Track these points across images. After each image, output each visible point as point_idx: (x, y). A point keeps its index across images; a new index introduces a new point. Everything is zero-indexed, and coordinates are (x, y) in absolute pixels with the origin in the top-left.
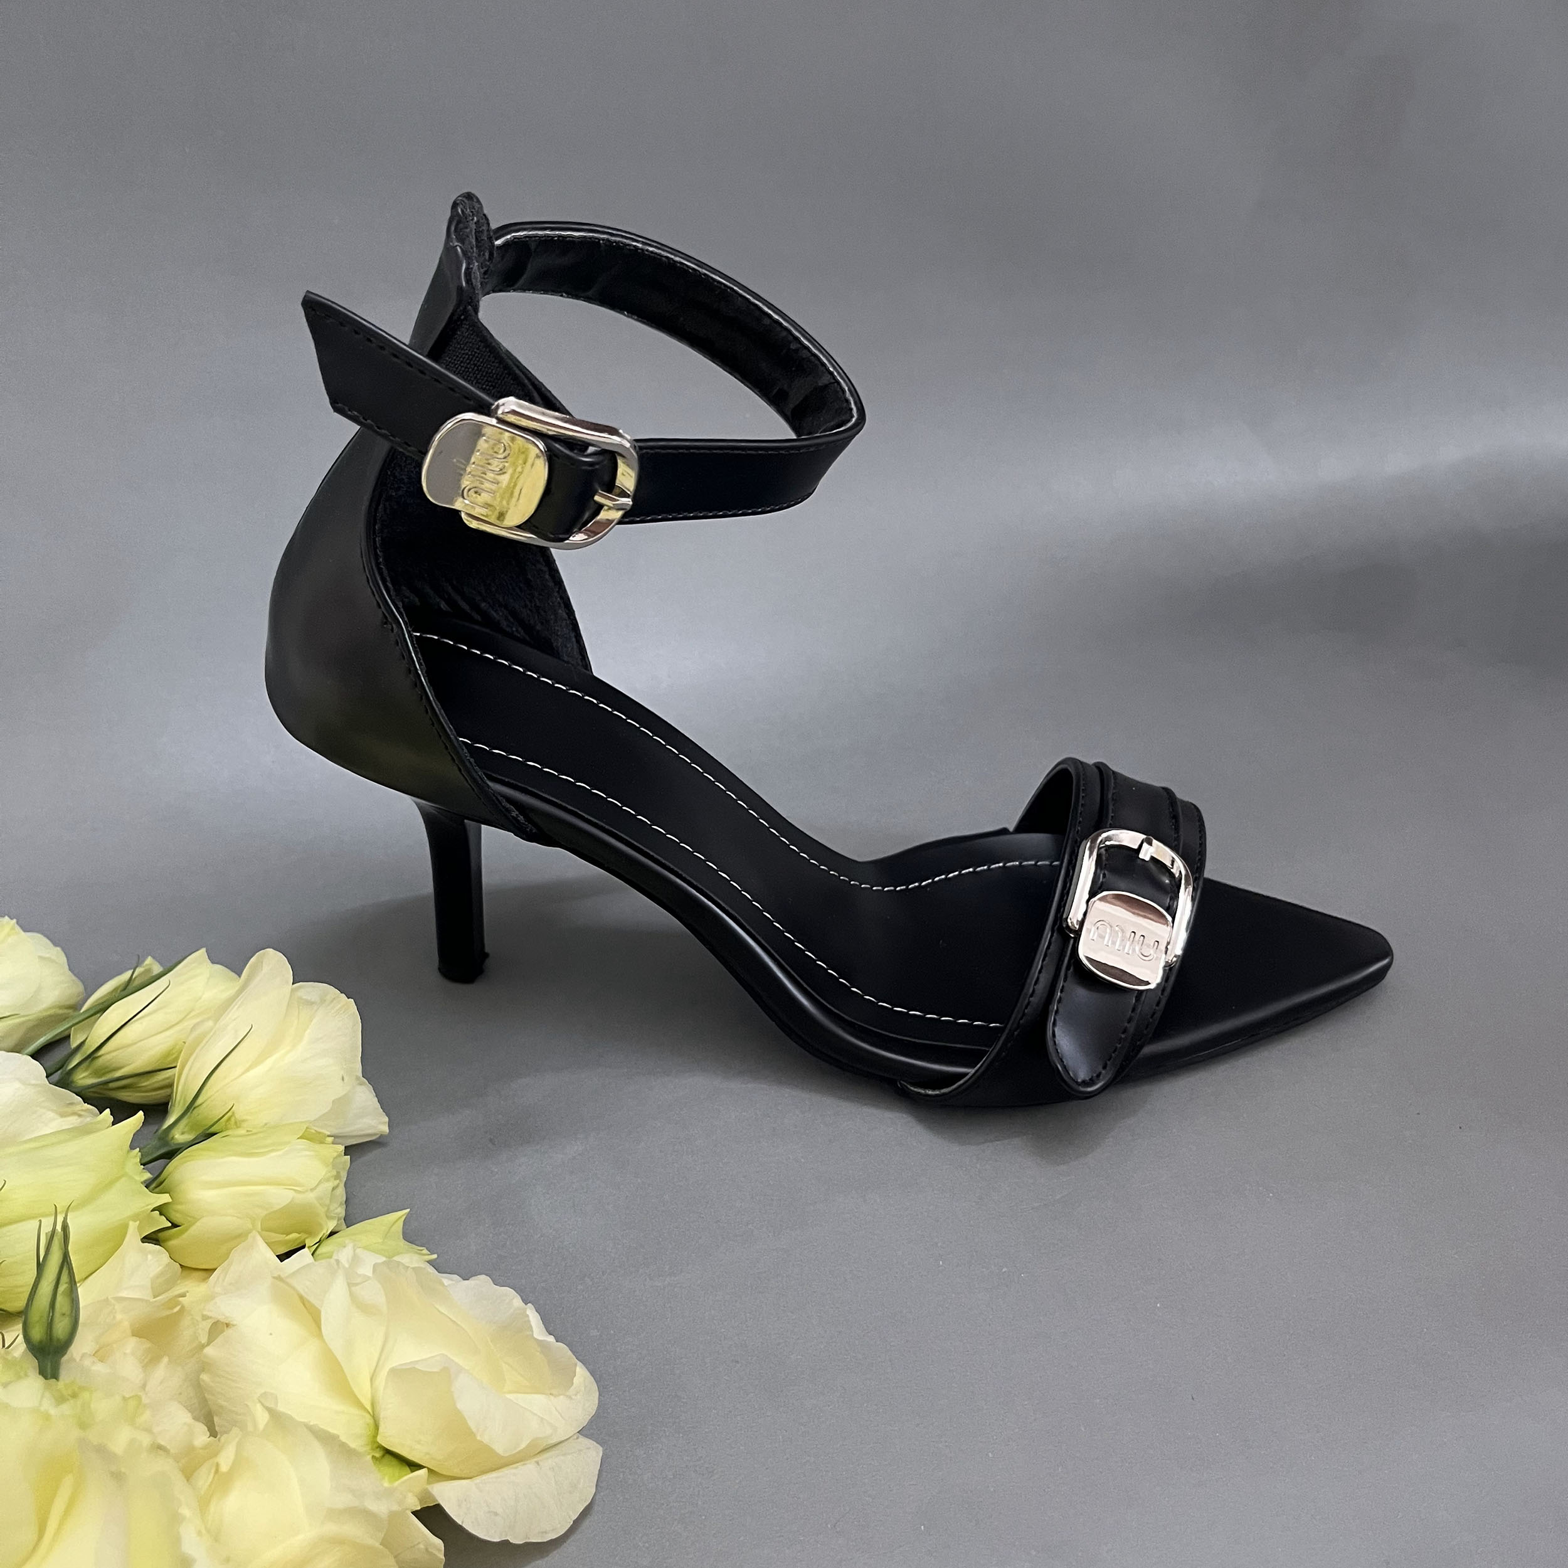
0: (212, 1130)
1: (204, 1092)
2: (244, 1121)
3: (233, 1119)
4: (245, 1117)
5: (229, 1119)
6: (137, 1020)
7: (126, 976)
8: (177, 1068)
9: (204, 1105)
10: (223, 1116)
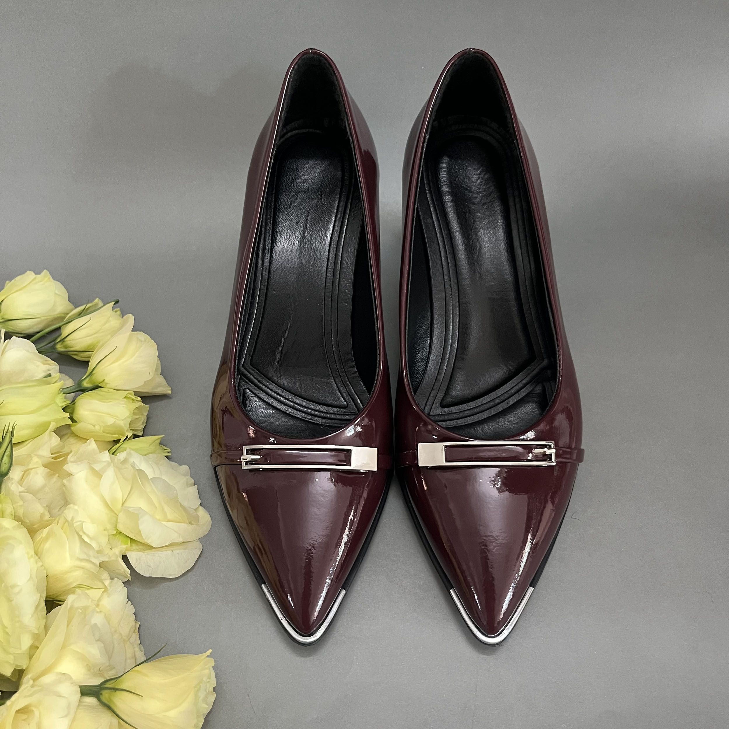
0: (99, 385)
1: (97, 367)
2: (108, 383)
4: (108, 382)
5: (104, 383)
6: (80, 330)
7: (82, 308)
8: (94, 352)
9: (95, 375)
10: (102, 382)
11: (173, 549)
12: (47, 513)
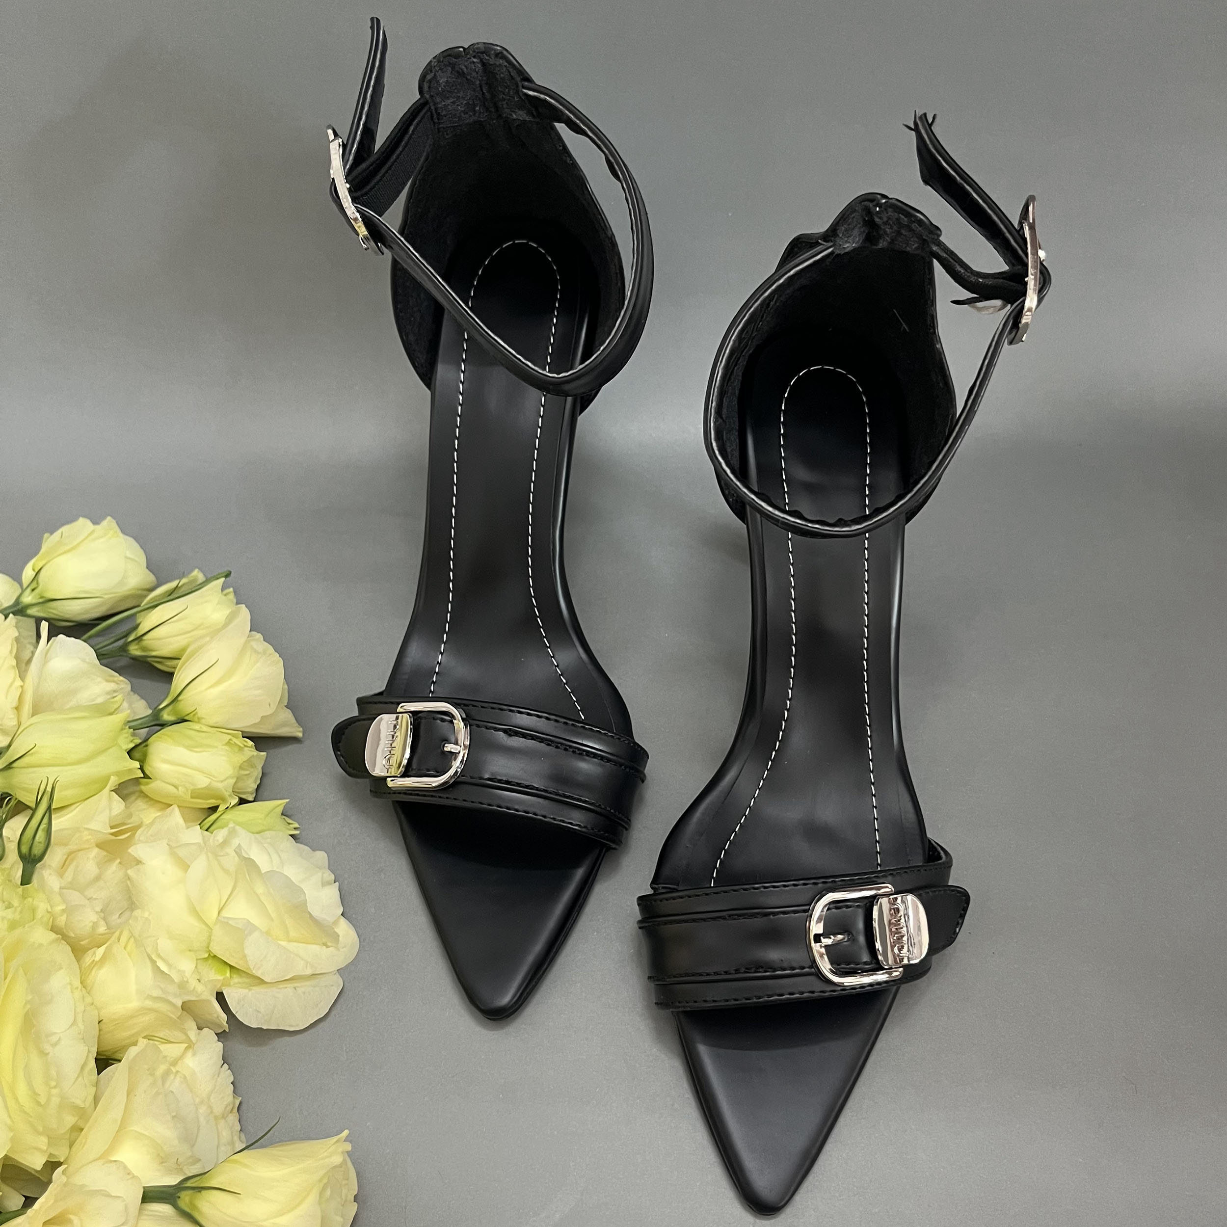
0: (187, 718)
1: (185, 691)
3: (196, 716)
5: (194, 715)
7: (176, 583)
9: (181, 702)
10: (191, 713)
11: (296, 985)
12: (102, 923)
